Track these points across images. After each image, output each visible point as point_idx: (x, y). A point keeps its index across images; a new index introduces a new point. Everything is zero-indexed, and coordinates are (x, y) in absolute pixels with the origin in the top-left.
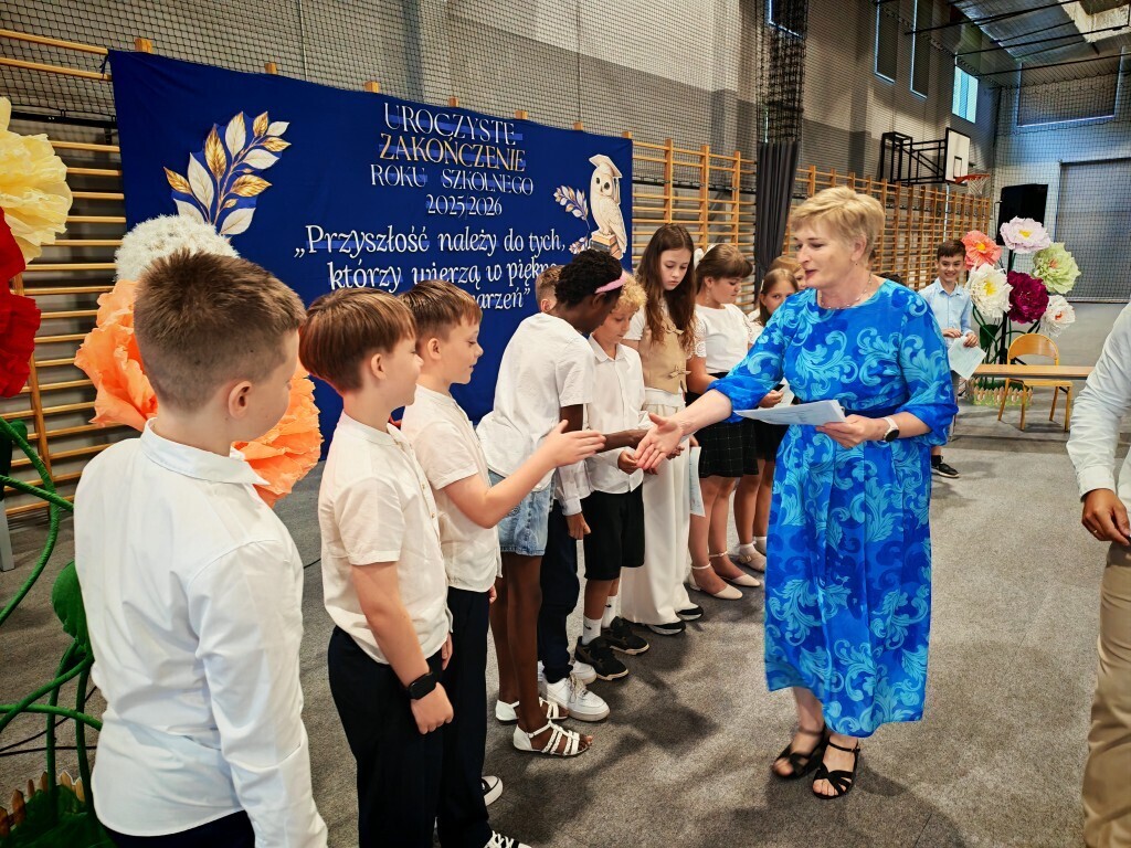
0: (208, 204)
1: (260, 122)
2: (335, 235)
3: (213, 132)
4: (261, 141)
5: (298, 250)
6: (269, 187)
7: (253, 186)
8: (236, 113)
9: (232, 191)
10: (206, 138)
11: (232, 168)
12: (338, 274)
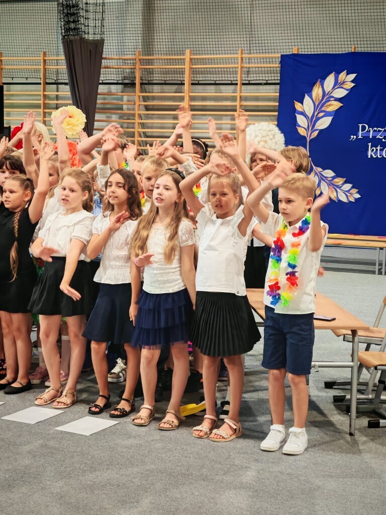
0: (310, 115)
1: (342, 76)
2: (376, 129)
3: (318, 83)
4: (341, 85)
5: (352, 137)
6: (341, 107)
7: (335, 106)
8: (331, 73)
9: (323, 109)
10: (314, 86)
11: (325, 98)
12: (373, 150)
